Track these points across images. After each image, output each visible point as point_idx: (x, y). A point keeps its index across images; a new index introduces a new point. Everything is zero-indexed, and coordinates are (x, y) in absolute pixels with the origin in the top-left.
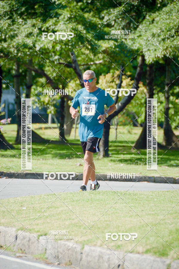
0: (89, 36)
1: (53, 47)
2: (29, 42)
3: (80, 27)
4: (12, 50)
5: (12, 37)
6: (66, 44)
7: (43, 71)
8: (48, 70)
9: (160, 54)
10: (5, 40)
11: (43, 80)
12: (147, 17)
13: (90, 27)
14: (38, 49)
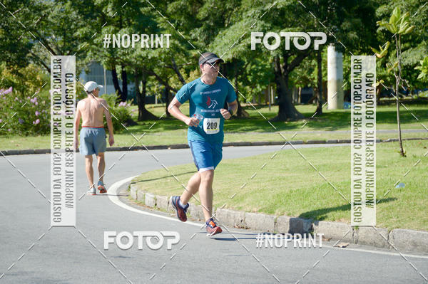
0: (183, 48)
1: (159, 56)
2: (144, 54)
3: (177, 42)
4: (133, 60)
5: (133, 52)
6: (168, 53)
7: (153, 71)
8: (156, 70)
9: (230, 56)
10: (128, 54)
11: (153, 77)
12: (220, 33)
13: (183, 41)
14: (150, 58)
